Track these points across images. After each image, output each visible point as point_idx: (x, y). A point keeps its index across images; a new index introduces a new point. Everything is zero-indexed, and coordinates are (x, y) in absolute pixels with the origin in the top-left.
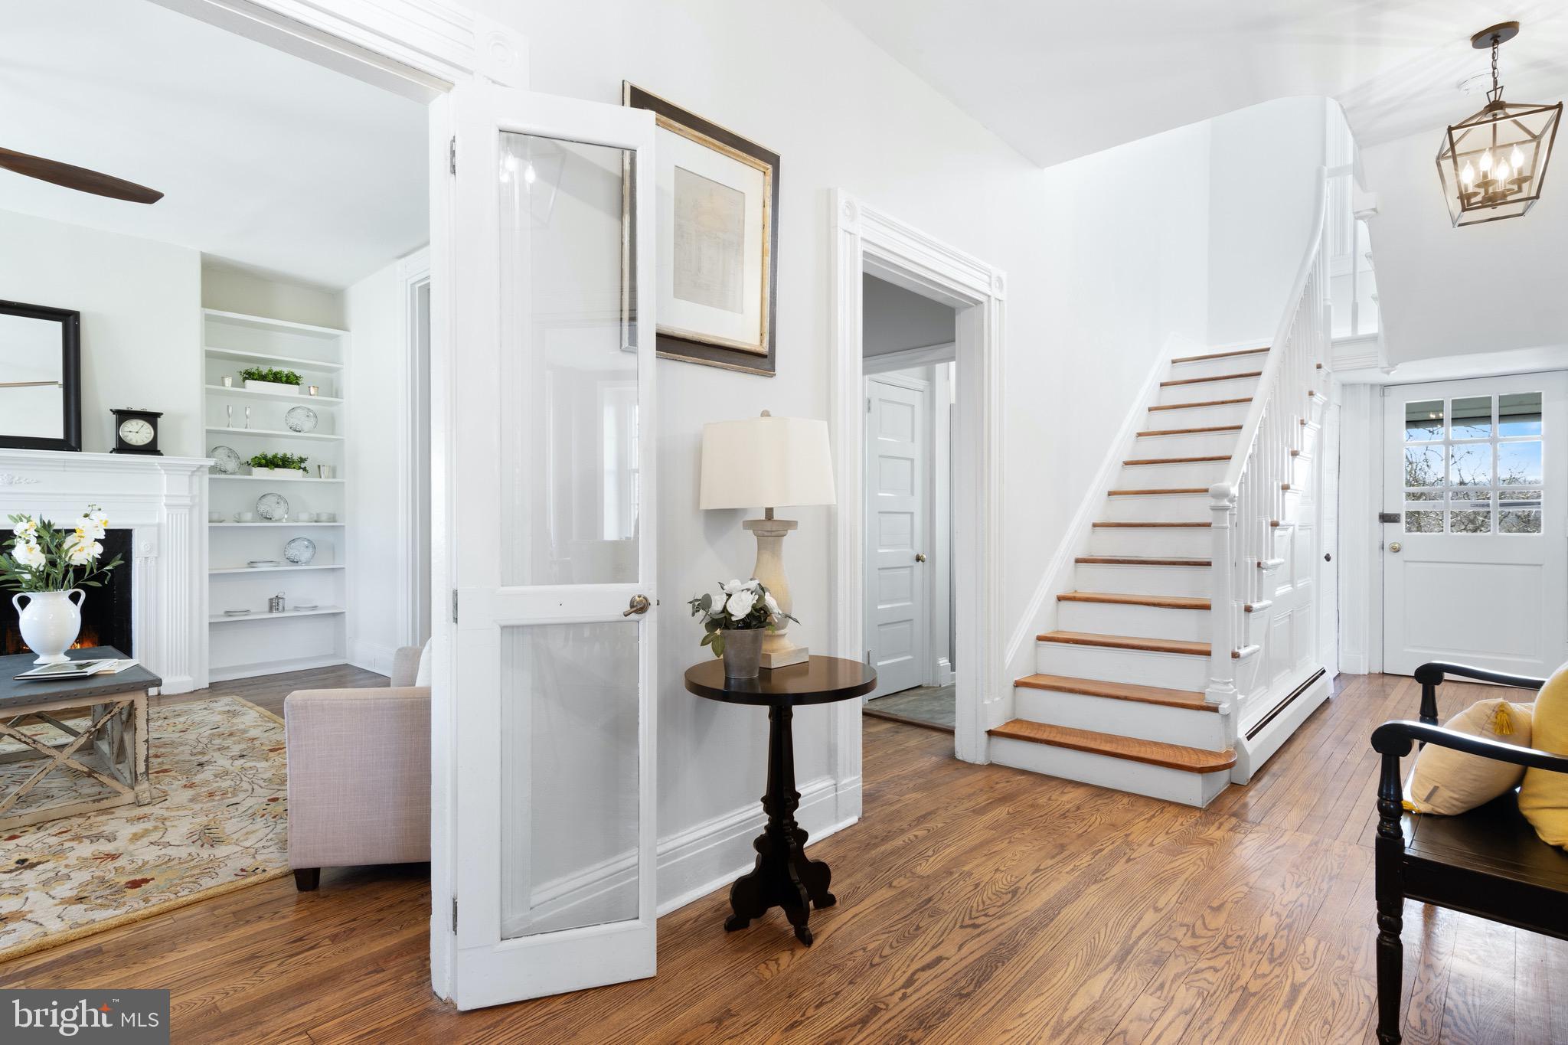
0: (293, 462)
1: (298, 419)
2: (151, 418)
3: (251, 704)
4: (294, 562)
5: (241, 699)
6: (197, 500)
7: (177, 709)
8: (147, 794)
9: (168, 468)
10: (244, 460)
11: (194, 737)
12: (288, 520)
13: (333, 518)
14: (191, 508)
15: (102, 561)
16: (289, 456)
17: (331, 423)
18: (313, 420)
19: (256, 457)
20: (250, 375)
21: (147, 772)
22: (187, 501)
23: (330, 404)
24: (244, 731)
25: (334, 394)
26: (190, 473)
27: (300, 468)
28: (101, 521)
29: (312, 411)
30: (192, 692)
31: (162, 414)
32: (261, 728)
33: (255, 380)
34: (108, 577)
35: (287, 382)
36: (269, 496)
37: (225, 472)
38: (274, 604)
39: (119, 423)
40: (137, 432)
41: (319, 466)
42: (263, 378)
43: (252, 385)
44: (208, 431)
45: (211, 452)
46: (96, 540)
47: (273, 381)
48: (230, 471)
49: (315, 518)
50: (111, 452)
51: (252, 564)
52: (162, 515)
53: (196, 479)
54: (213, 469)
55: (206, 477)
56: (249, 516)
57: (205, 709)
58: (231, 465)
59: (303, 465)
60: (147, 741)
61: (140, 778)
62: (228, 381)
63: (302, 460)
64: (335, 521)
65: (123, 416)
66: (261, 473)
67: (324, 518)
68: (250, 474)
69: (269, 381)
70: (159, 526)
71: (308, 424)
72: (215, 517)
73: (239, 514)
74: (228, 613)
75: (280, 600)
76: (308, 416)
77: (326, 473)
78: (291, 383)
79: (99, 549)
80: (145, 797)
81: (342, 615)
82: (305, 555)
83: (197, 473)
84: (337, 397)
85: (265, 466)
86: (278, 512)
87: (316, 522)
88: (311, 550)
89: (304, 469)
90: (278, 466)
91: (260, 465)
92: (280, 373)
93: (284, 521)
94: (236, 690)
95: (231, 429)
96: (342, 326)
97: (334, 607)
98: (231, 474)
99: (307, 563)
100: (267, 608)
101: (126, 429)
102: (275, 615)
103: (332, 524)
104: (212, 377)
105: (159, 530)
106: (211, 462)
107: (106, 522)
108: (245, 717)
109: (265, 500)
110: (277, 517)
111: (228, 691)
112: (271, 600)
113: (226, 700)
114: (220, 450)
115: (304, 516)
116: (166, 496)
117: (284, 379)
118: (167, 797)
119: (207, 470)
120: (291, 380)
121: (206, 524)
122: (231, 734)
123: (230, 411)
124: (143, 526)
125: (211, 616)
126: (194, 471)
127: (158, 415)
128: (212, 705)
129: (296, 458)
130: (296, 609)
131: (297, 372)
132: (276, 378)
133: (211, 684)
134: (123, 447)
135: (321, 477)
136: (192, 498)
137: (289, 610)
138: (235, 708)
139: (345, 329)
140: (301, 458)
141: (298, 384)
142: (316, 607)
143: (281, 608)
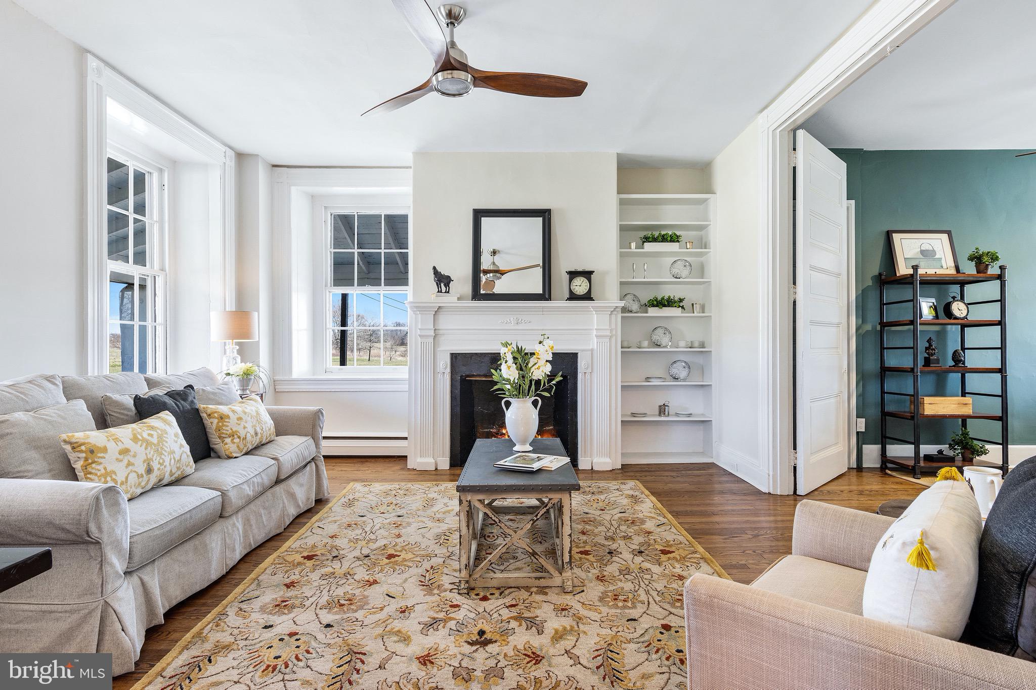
0: (675, 302)
1: (679, 269)
2: (588, 274)
3: (647, 492)
4: (675, 378)
5: (641, 485)
6: (614, 333)
7: (601, 485)
8: (570, 583)
9: (598, 310)
10: (643, 303)
11: (608, 517)
12: (671, 347)
13: (702, 345)
14: (611, 337)
15: (551, 377)
16: (672, 298)
17: (701, 270)
18: (688, 268)
19: (650, 300)
20: (647, 239)
21: (570, 562)
22: (608, 333)
23: (701, 255)
24: (643, 522)
25: (703, 247)
26: (610, 313)
27: (680, 306)
28: (550, 346)
29: (688, 262)
30: (611, 471)
31: (594, 272)
32: (654, 521)
33: (650, 242)
34: (554, 390)
35: (671, 241)
36: (659, 329)
37: (631, 312)
38: (662, 410)
39: (571, 281)
40: (580, 286)
41: (693, 304)
42: (655, 240)
43: (649, 247)
44: (622, 283)
45: (623, 297)
46: (547, 361)
47: (662, 242)
48: (635, 311)
49: (690, 345)
50: (566, 300)
51: (648, 379)
52: (594, 343)
53: (613, 317)
54: (624, 310)
55: (620, 315)
56: (646, 343)
57: (618, 489)
58: (635, 307)
59: (681, 304)
60: (570, 535)
61: (566, 567)
62: (633, 245)
63: (681, 300)
64: (704, 348)
65: (573, 275)
66: (653, 312)
67: (696, 344)
68: (647, 313)
69: (659, 242)
70: (592, 350)
71: (685, 272)
72: (625, 344)
73: (640, 342)
74: (633, 415)
75: (666, 407)
76: (685, 266)
77: (698, 310)
78: (673, 241)
79: (548, 368)
80: (569, 585)
81: (710, 422)
82: (683, 374)
83: (614, 313)
84: (705, 248)
85: (656, 306)
86: (665, 340)
87: (690, 348)
88: (687, 370)
89: (683, 307)
90: (665, 306)
91: (653, 306)
92: (667, 234)
93: (668, 347)
94: (638, 474)
95: (635, 280)
96: (710, 191)
97: (703, 415)
98: (635, 313)
99: (684, 380)
100: (657, 413)
101: (575, 284)
102: (663, 418)
103: (701, 350)
104: (624, 243)
105: (592, 354)
106: (622, 304)
107: (553, 347)
108: (643, 505)
109: (656, 332)
110: (664, 344)
111: (632, 474)
112: (660, 406)
113: (631, 483)
114: (628, 296)
115: (682, 344)
116: (596, 329)
117: (669, 239)
118: (585, 588)
119: (619, 310)
120: (674, 239)
121: (620, 350)
122: (633, 522)
123: (634, 267)
124: (583, 350)
125: (622, 416)
126: (612, 311)
127: (591, 273)
128: (623, 487)
129: (676, 299)
130: (677, 415)
131: (678, 233)
132: (664, 239)
133: (624, 466)
134: (573, 297)
135: (694, 313)
136: (611, 330)
137: (672, 415)
138: (637, 493)
139: (714, 193)
140: (680, 299)
141: (678, 241)
142: (691, 414)
143: (667, 413)
